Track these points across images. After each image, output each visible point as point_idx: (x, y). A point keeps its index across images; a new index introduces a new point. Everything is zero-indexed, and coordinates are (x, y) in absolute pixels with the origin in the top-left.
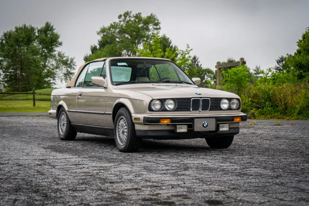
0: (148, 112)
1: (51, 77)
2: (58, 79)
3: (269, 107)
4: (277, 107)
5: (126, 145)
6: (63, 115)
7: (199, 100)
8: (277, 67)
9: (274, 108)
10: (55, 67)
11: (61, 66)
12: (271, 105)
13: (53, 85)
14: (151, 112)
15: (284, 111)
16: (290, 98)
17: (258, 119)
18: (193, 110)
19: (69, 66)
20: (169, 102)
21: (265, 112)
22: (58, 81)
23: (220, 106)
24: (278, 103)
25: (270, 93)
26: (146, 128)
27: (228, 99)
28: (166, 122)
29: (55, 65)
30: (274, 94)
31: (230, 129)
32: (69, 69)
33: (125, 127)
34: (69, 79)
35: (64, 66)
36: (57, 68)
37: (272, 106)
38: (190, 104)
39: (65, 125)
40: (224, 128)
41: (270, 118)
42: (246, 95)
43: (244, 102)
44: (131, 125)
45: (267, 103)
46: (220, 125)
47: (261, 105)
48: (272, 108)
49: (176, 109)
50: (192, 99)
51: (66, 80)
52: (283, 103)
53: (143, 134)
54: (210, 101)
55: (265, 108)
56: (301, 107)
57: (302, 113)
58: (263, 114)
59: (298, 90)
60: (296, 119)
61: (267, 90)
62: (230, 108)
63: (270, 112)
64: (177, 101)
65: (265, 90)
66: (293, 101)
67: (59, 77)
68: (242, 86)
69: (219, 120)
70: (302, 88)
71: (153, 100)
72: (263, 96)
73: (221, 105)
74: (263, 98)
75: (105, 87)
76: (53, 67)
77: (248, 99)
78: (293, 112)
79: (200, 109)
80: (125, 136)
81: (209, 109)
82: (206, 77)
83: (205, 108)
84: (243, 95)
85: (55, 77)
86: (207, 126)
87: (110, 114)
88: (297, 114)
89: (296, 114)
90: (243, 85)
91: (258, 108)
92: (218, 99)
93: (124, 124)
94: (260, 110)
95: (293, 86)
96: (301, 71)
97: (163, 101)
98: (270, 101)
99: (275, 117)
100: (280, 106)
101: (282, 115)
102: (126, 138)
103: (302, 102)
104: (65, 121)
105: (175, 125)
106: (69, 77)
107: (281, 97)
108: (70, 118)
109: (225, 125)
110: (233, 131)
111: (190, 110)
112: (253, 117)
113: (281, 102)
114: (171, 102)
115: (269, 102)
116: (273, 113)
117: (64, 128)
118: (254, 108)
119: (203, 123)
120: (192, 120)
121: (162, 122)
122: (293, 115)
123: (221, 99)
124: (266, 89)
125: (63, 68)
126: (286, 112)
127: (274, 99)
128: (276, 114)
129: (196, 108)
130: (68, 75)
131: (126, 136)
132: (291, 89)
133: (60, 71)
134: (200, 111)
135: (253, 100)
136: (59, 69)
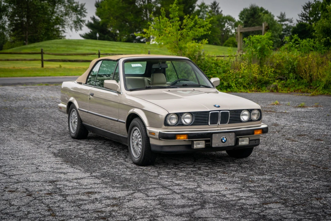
0: (164, 126)
1: (60, 24)
2: (67, 28)
3: (292, 79)
4: (301, 79)
5: (141, 158)
6: (74, 112)
7: (218, 113)
8: (303, 15)
9: (298, 80)
10: (64, 14)
11: (71, 13)
12: (295, 76)
13: (62, 34)
14: (167, 127)
15: (308, 84)
16: (315, 70)
17: (281, 92)
18: (211, 124)
19: (79, 13)
20: (185, 116)
21: (289, 84)
22: (67, 29)
23: (240, 119)
24: (302, 75)
25: (295, 64)
26: (161, 143)
27: (249, 111)
28: (182, 138)
29: (64, 12)
30: (299, 65)
31: (250, 141)
32: (79, 17)
33: (140, 140)
34: (79, 27)
35: (73, 13)
36: (66, 14)
37: (296, 78)
38: (208, 118)
39: (76, 123)
40: (244, 142)
41: (293, 91)
42: (269, 65)
43: (266, 72)
44: (146, 138)
45: (291, 75)
46: (240, 139)
47: (284, 76)
48: (296, 80)
49: (194, 123)
50: (210, 112)
51: (76, 28)
52: (308, 75)
53: (158, 149)
54: (229, 114)
55: (289, 80)
56: (327, 81)
57: (328, 87)
58: (286, 87)
59: (324, 61)
60: (321, 94)
61: (291, 61)
62: (250, 120)
63: (294, 84)
64: (195, 115)
65: (290, 61)
66: (318, 74)
67: (69, 25)
68: (265, 55)
69: (239, 134)
70: (328, 60)
71: (169, 114)
72: (287, 67)
73: (241, 117)
74: (287, 69)
75: (118, 92)
76: (62, 14)
77: (270, 69)
78: (318, 85)
79: (219, 122)
80: (139, 149)
81: (228, 122)
82: (226, 25)
83: (224, 121)
84: (266, 66)
85: (64, 25)
86: (226, 141)
87: (124, 123)
88: (323, 88)
89: (321, 88)
90: (265, 53)
91: (281, 79)
92: (238, 111)
93: (138, 135)
94: (283, 82)
95: (319, 57)
96: (328, 38)
97: (179, 115)
98: (294, 72)
99: (299, 90)
100: (305, 78)
101: (306, 88)
102: (141, 151)
103: (329, 75)
104: (76, 119)
105: (192, 140)
106: (80, 25)
107: (306, 68)
108: (81, 117)
109: (245, 139)
110: (253, 143)
111: (208, 124)
112: (276, 90)
113: (306, 73)
114: (189, 116)
115: (293, 74)
116: (297, 86)
117: (76, 126)
118: (277, 80)
119: (222, 138)
120: (210, 135)
121: (178, 138)
122: (319, 89)
123: (241, 110)
124: (290, 59)
125: (73, 15)
126: (311, 84)
127: (299, 70)
128: (301, 87)
129: (214, 122)
130: (78, 22)
131: (141, 149)
132: (317, 59)
133: (69, 18)
134: (218, 125)
135: (276, 70)
136: (69, 16)
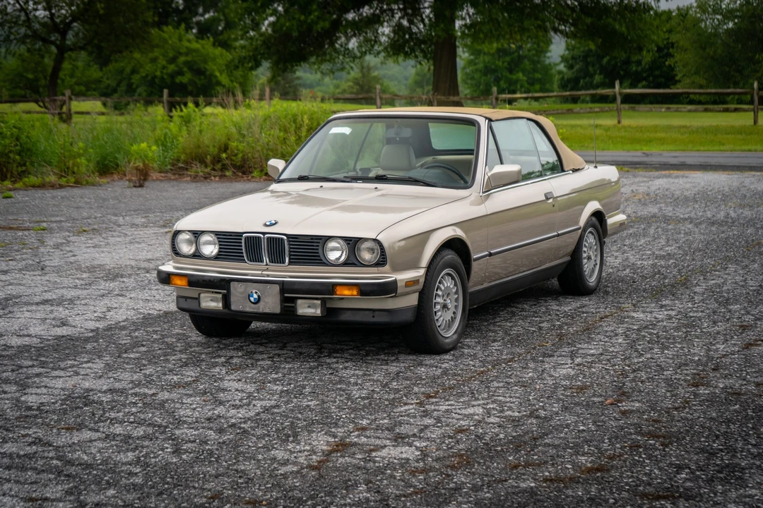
119: (249, 292)
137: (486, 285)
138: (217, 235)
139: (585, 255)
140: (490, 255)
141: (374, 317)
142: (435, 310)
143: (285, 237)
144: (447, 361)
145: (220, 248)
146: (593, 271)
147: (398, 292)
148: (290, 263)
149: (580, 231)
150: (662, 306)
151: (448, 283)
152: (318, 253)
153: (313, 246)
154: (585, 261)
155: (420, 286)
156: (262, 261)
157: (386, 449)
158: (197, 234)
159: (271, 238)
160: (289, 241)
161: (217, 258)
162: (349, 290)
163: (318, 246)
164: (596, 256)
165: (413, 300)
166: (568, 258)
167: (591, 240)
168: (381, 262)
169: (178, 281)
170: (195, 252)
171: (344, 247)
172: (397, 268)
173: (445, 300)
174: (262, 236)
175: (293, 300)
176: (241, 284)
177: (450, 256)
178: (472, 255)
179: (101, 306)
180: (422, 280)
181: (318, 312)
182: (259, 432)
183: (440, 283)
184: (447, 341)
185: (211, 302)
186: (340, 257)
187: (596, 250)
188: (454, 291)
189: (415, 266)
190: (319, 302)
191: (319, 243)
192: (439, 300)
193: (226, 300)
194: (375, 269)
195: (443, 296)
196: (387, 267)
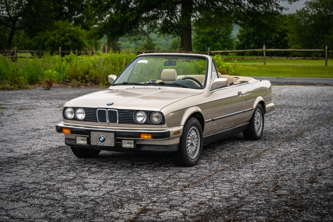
14: (66, 120)
20: (79, 111)
23: (133, 120)
40: (128, 144)
50: (98, 109)
54: (117, 113)
62: (147, 122)
64: (87, 111)
73: (137, 119)
81: (118, 121)
86: (104, 141)
114: (82, 111)
120: (88, 132)
123: (134, 111)
134: (108, 123)
137: (211, 135)
138: (84, 109)
139: (255, 122)
140: (213, 120)
141: (158, 148)
142: (187, 146)
143: (117, 111)
144: (193, 170)
145: (86, 116)
146: (259, 129)
147: (170, 137)
148: (119, 123)
149: (254, 110)
150: (292, 146)
151: (194, 133)
152: (132, 118)
153: (130, 115)
154: (256, 124)
155: (180, 134)
156: (106, 122)
157: (166, 212)
158: (75, 109)
159: (110, 111)
160: (119, 112)
161: (84, 120)
162: (147, 135)
163: (132, 115)
164: (260, 122)
165: (177, 141)
166: (248, 123)
167: (258, 114)
168: (162, 123)
169: (66, 131)
170: (74, 117)
171: (145, 115)
172: (170, 126)
173: (192, 141)
174: (106, 110)
175: (121, 140)
176: (96, 132)
177: (195, 120)
178: (205, 120)
179: (29, 143)
180: (182, 132)
181: (132, 146)
182: (104, 203)
183: (190, 133)
184: (193, 161)
185: (81, 141)
186: (143, 120)
187: (261, 119)
188: (196, 137)
189: (178, 125)
190: (133, 141)
191: (133, 113)
192: (189, 141)
193: (89, 140)
194: (159, 126)
195: (191, 139)
196: (165, 125)
